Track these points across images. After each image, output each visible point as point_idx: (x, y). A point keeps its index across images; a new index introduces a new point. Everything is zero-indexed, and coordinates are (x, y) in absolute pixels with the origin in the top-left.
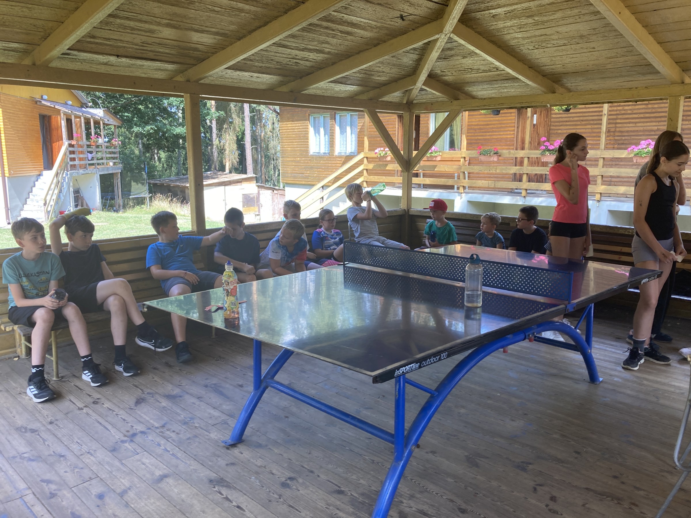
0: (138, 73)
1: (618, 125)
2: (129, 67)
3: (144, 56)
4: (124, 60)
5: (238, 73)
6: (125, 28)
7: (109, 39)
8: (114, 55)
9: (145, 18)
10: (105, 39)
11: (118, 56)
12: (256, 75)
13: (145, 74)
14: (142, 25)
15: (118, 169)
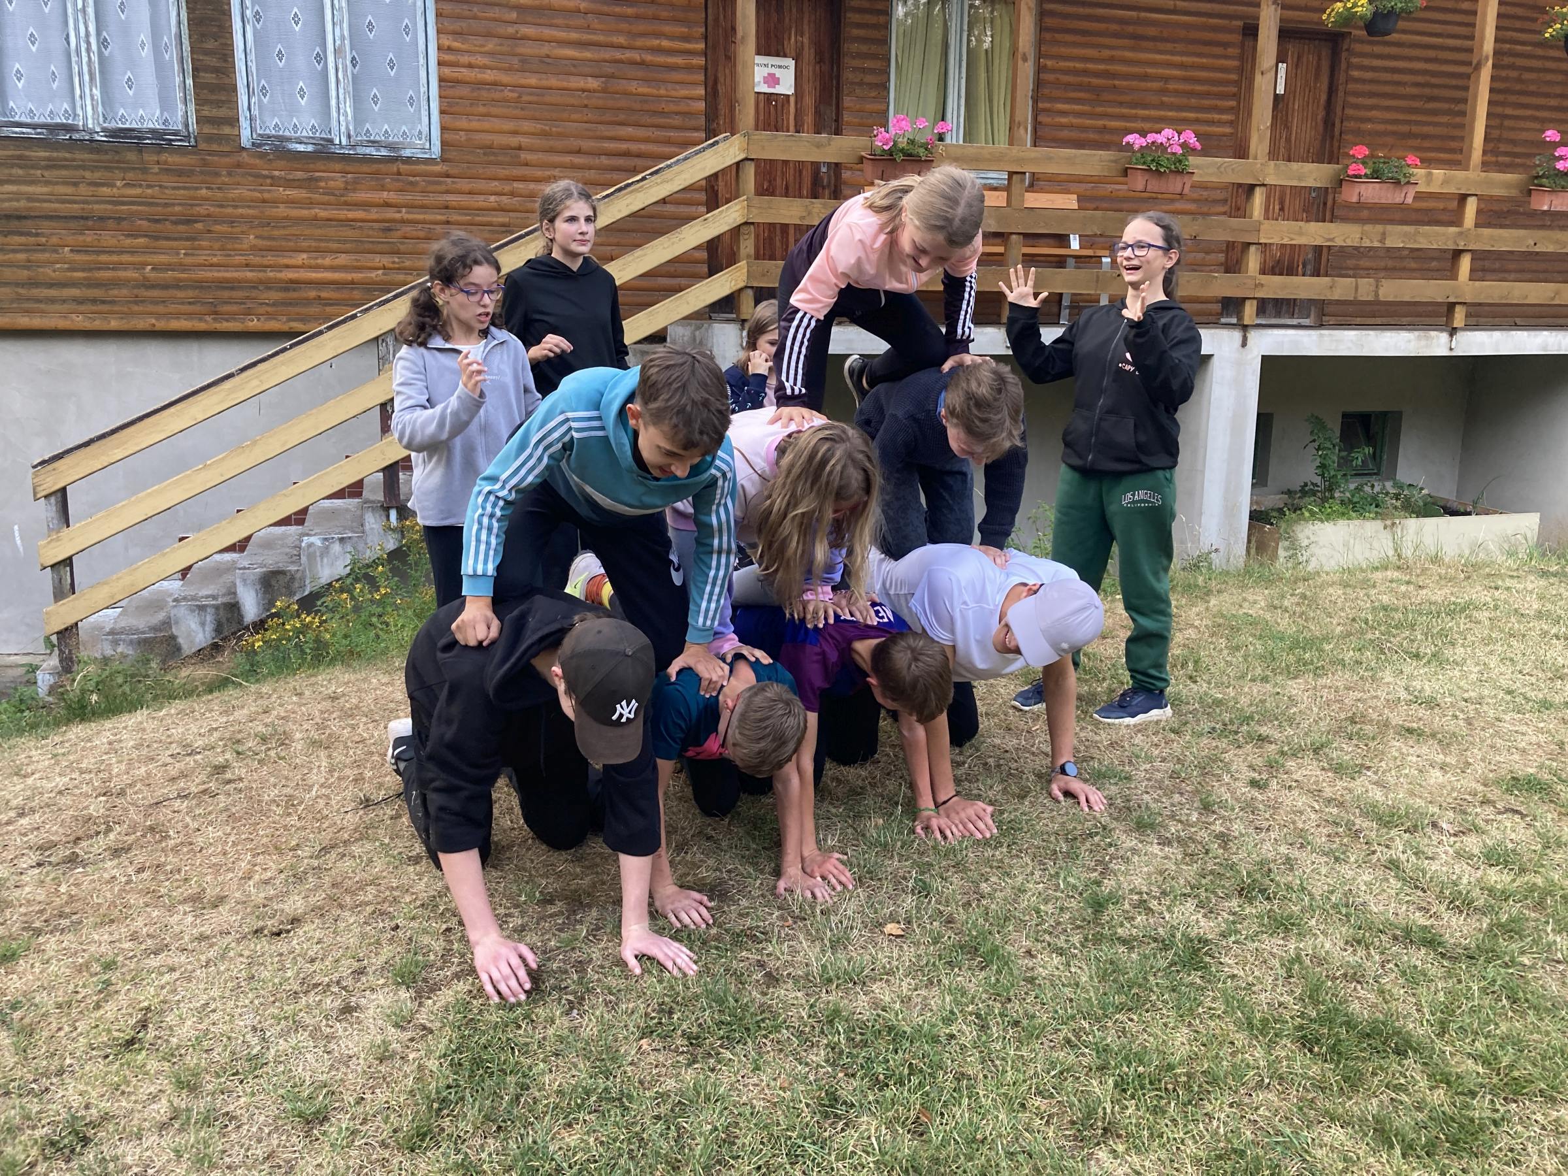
1: (1507, 123)
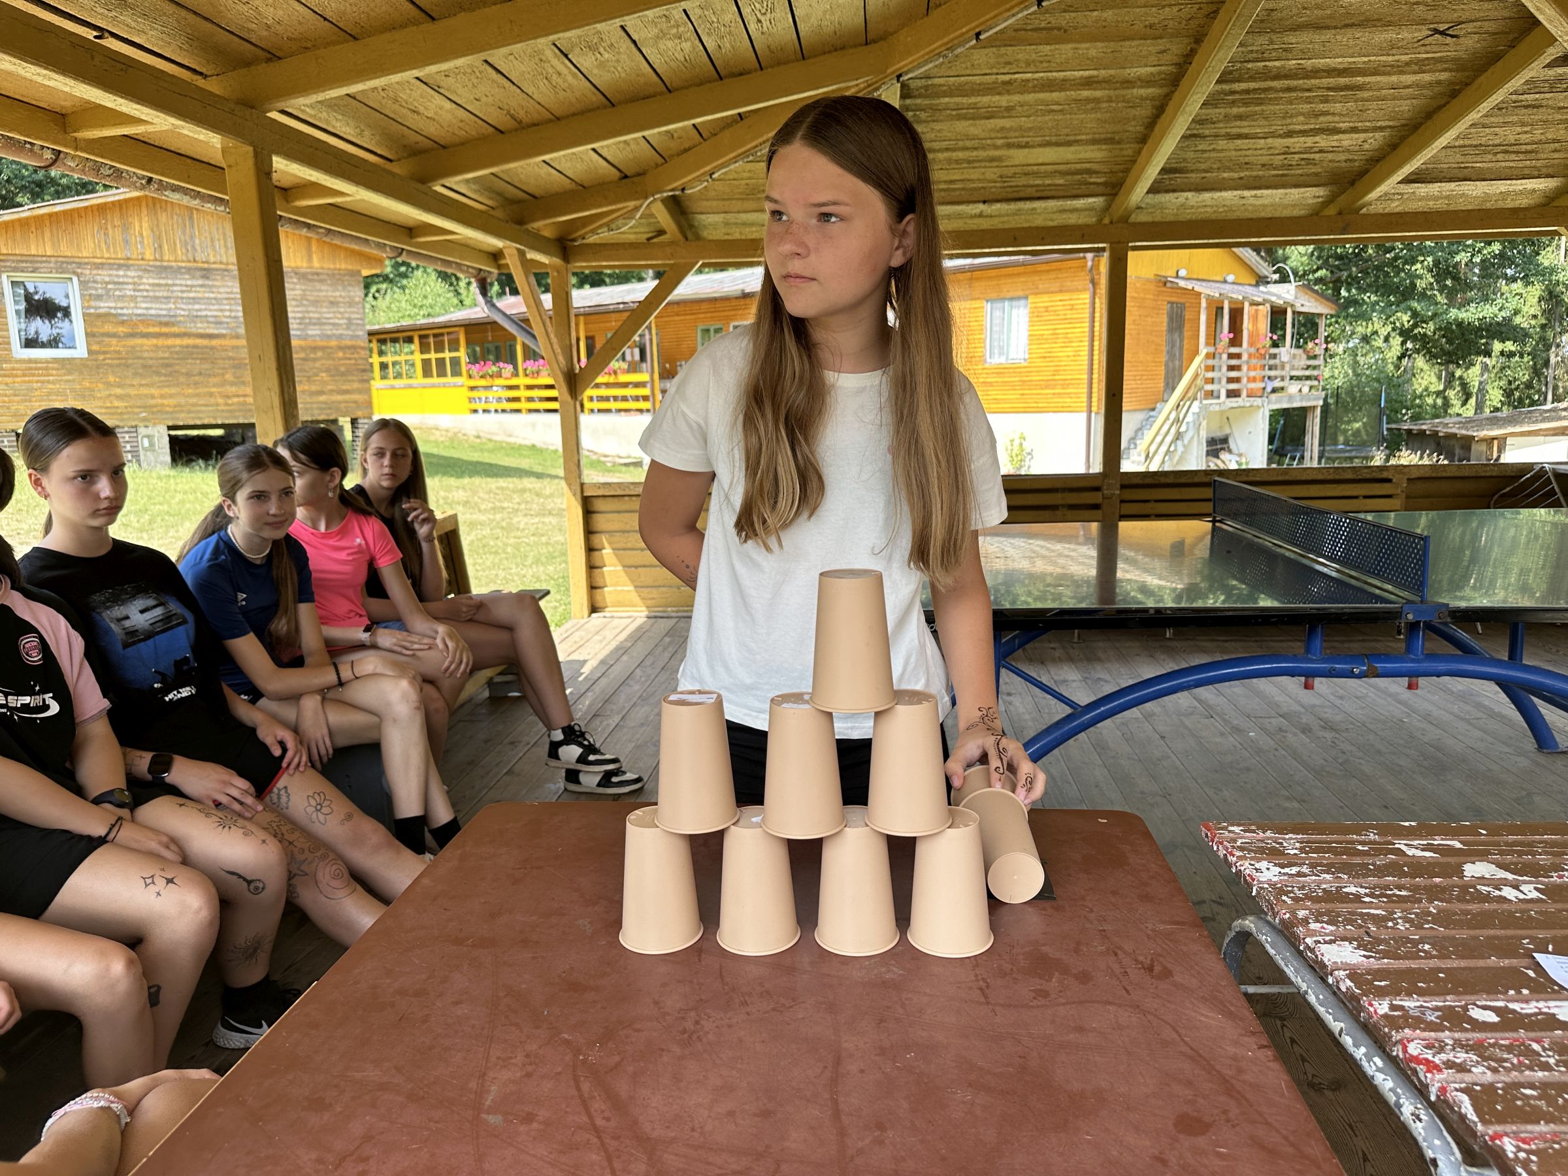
0: (1039, 221)
2: (1014, 214)
3: (1022, 195)
4: (998, 205)
5: (1207, 196)
6: (957, 162)
7: (952, 182)
8: (979, 202)
9: (968, 144)
10: (945, 182)
11: (984, 202)
12: (1246, 193)
13: (1051, 220)
14: (975, 153)
15: (1317, 399)
